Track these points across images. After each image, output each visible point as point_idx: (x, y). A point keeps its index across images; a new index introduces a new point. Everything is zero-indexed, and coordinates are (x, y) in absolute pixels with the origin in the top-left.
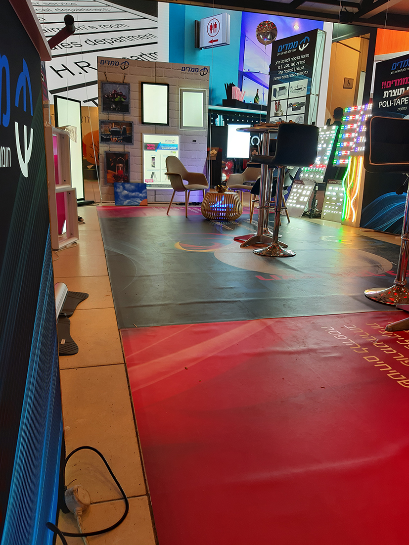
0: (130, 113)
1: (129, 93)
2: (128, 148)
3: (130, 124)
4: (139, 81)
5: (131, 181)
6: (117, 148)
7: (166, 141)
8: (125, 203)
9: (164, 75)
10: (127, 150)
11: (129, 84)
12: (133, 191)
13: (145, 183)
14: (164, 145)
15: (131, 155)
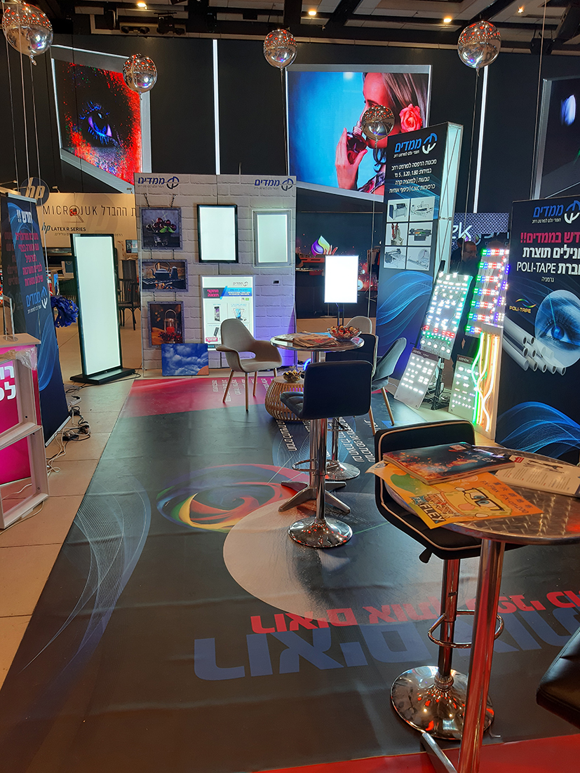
0: (181, 249)
1: (180, 221)
2: (181, 296)
3: (183, 264)
4: (194, 204)
5: (186, 341)
6: (166, 297)
7: (234, 283)
8: (177, 372)
9: (229, 193)
10: (179, 299)
11: (180, 208)
12: (188, 355)
13: (206, 342)
14: (232, 290)
15: (184, 305)
